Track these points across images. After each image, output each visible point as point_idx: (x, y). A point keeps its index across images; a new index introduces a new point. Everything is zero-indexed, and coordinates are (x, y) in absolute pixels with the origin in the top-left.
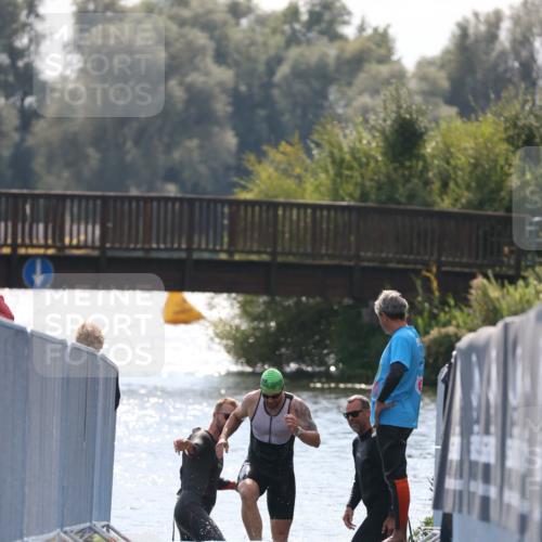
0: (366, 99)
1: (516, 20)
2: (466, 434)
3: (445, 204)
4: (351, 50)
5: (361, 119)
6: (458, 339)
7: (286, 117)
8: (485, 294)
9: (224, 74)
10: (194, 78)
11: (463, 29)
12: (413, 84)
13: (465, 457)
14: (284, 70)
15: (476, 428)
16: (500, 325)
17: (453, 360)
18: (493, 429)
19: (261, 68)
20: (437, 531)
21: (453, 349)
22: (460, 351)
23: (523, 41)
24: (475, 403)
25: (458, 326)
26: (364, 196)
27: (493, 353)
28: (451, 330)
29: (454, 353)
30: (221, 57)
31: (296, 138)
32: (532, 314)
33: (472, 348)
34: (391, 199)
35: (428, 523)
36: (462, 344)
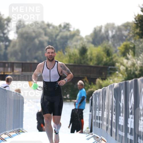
0: (75, 43)
1: (106, 27)
2: (96, 110)
3: (91, 64)
4: (72, 33)
5: (75, 47)
6: (94, 91)
7: (59, 47)
8: (99, 82)
9: (46, 38)
10: (40, 39)
11: (95, 29)
12: (85, 40)
13: (95, 115)
14: (58, 37)
15: (97, 109)
16: (102, 88)
17: (93, 96)
18: (101, 109)
19: (54, 37)
20: (89, 130)
21: (93, 93)
22: (94, 94)
23: (107, 31)
24: (97, 104)
25: (94, 89)
26: (75, 62)
27: (101, 94)
28: (92, 89)
29: (93, 94)
30: (46, 34)
31: (61, 50)
32: (109, 86)
33: (97, 93)
34: (81, 63)
35: (88, 128)
36: (95, 92)
